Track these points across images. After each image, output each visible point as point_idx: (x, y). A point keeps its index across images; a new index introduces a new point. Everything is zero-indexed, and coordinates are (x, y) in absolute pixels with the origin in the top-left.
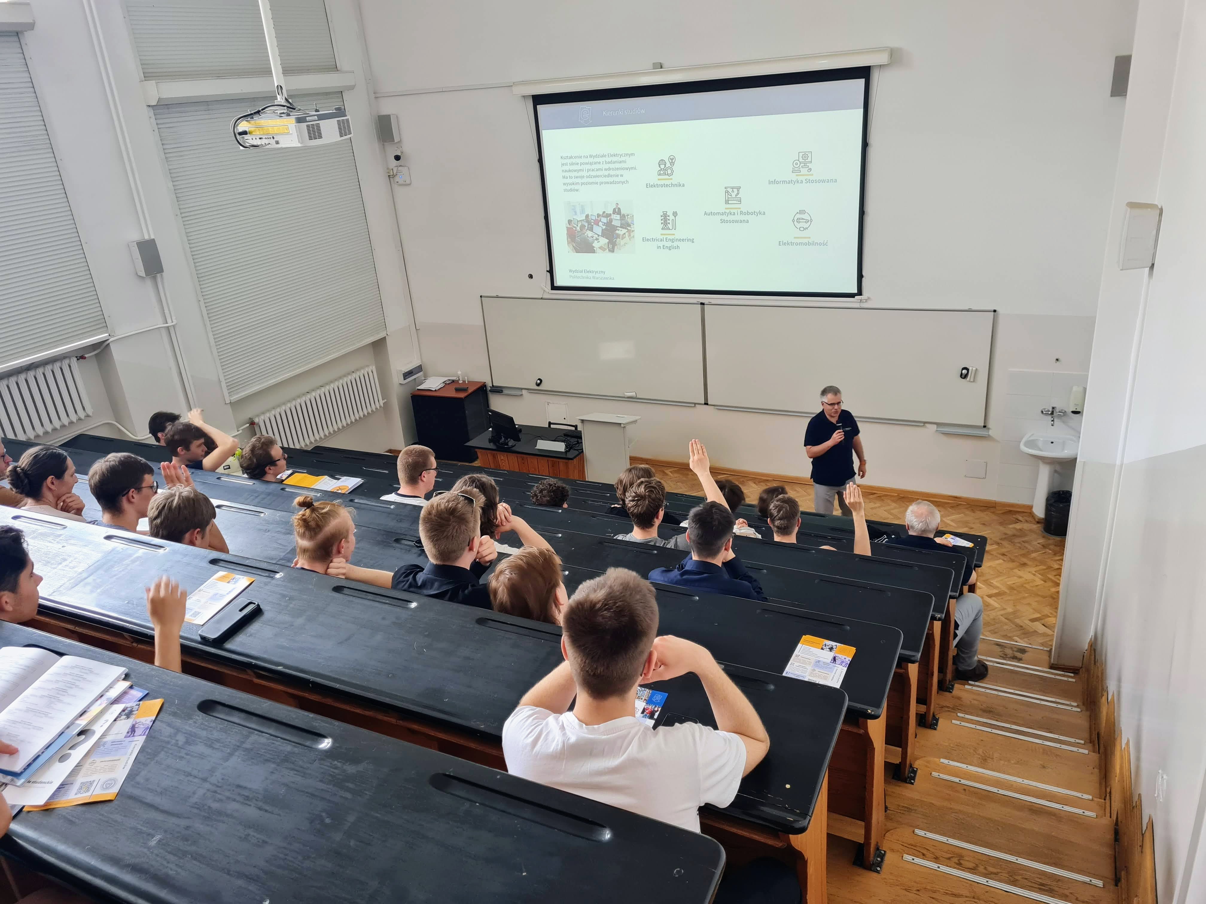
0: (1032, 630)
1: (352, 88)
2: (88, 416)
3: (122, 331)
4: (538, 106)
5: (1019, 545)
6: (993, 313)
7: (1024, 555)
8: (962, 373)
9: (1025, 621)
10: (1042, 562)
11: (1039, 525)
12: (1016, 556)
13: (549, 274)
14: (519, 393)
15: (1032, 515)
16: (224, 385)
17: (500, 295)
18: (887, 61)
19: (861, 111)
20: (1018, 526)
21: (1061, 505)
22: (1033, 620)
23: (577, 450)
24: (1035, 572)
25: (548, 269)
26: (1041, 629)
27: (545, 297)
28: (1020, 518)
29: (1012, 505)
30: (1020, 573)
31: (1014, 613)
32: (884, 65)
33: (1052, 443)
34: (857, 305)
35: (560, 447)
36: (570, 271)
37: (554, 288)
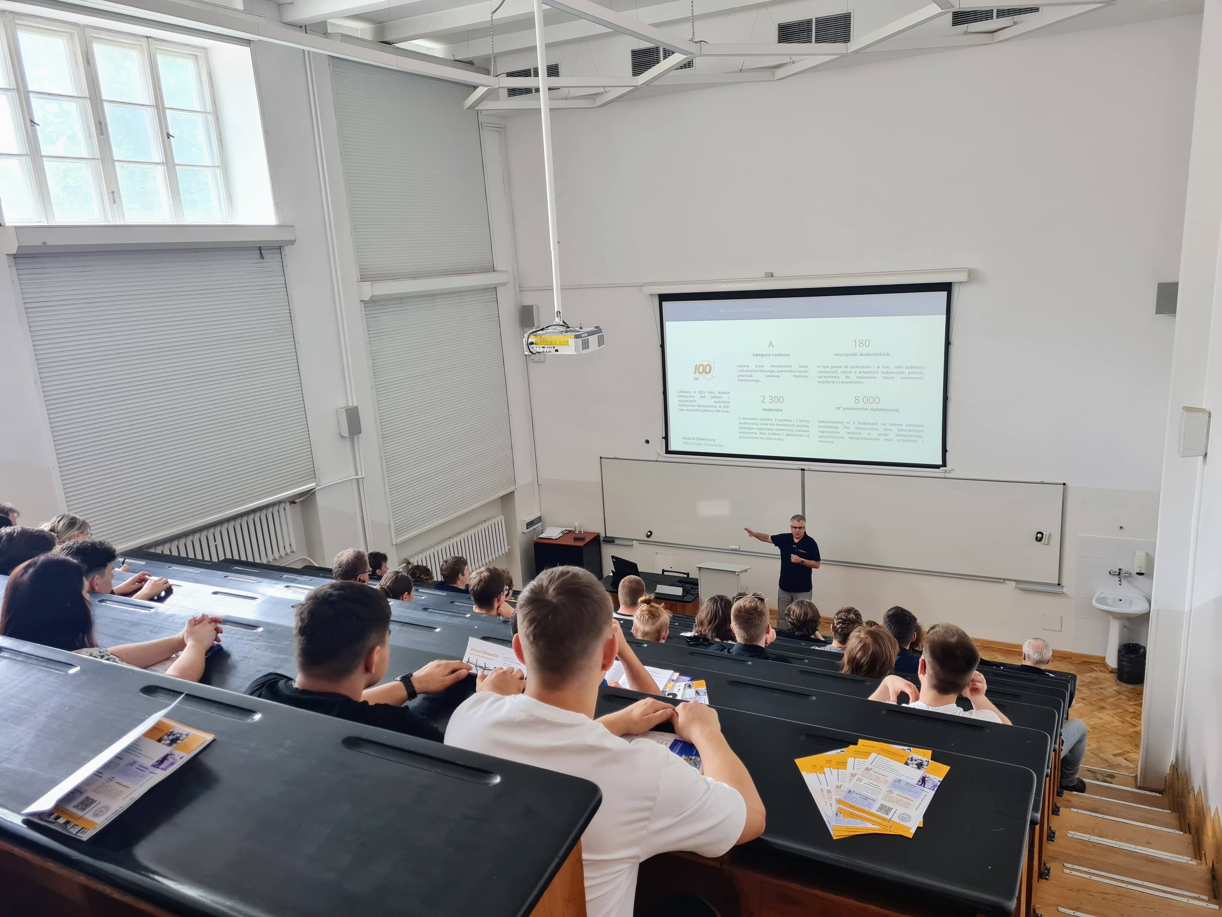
0: (1116, 764)
1: (505, 284)
2: (292, 552)
3: (326, 481)
4: (663, 303)
5: (1096, 691)
6: (1063, 486)
7: (1102, 700)
8: (1037, 537)
9: (1109, 756)
10: (1117, 706)
11: (1112, 675)
12: (1095, 701)
13: (664, 440)
14: (630, 543)
15: (1105, 665)
16: (393, 529)
17: (618, 457)
18: (966, 279)
19: (944, 317)
20: (1094, 675)
21: (1132, 656)
22: (1116, 755)
23: (693, 595)
24: (1114, 714)
25: (664, 436)
26: (1125, 763)
27: (658, 460)
28: (1095, 668)
29: (1085, 656)
30: (1100, 715)
31: (1099, 748)
32: (964, 282)
33: (1120, 600)
34: (942, 475)
35: (678, 591)
36: (684, 438)
37: (668, 452)
